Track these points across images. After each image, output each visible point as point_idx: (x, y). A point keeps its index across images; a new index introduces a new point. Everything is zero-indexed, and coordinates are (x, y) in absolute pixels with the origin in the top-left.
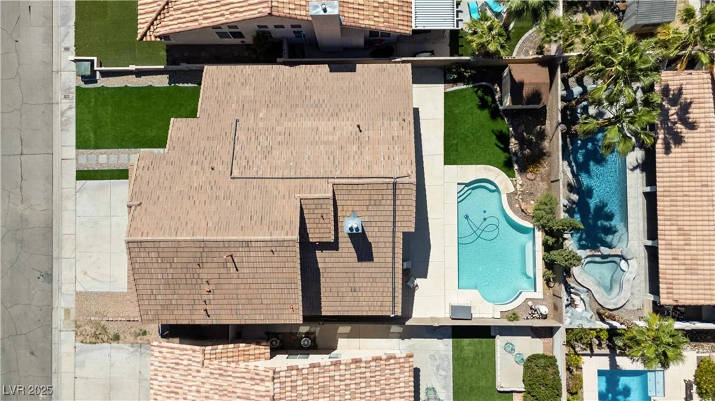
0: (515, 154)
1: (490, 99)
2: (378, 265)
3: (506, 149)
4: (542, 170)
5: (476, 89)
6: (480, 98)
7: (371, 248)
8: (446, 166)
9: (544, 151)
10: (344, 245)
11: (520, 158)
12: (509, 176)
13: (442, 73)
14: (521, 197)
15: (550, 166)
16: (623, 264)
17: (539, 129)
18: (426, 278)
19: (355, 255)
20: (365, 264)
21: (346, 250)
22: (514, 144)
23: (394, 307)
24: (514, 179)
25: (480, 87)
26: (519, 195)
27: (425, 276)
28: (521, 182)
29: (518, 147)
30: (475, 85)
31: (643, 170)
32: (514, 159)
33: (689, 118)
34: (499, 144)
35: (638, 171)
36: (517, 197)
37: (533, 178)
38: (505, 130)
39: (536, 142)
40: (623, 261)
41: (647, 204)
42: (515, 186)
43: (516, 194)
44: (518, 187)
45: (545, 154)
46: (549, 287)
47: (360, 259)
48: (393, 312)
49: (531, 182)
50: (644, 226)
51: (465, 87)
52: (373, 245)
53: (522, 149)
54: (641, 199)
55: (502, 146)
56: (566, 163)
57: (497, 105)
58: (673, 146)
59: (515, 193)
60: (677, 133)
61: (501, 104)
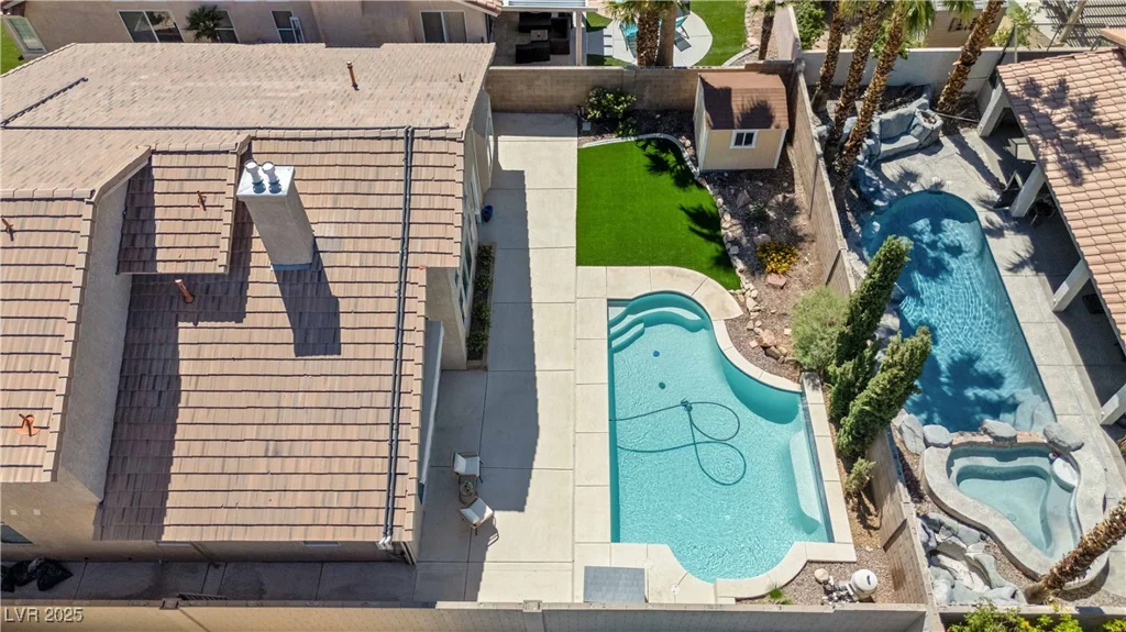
0: (735, 242)
1: (671, 158)
2: (354, 367)
3: (715, 237)
4: (800, 268)
5: (641, 144)
6: (649, 156)
7: (337, 314)
8: (580, 267)
9: (799, 234)
10: (261, 305)
11: (748, 249)
12: (727, 287)
13: (574, 123)
14: (759, 323)
15: (818, 259)
16: (1060, 468)
17: (781, 200)
18: (521, 509)
19: (289, 335)
20: (314, 364)
21: (265, 320)
22: (730, 227)
23: (391, 510)
24: (738, 291)
25: (649, 141)
26: (755, 320)
27: (519, 506)
28: (754, 294)
29: (739, 231)
30: (641, 137)
31: (1038, 270)
32: (734, 250)
33: (1101, 121)
34: (698, 228)
35: (1027, 271)
36: (750, 325)
37: (781, 282)
38: (707, 206)
39: (780, 221)
40: (1059, 462)
41: (1073, 335)
42: (743, 305)
43: (748, 319)
44: (751, 304)
45: (802, 239)
46: (868, 527)
47: (303, 348)
48: (389, 529)
49: (779, 293)
50: (1083, 382)
51: (620, 140)
52: (343, 305)
53: (748, 233)
54: (1055, 326)
55: (705, 231)
56: (854, 256)
57: (687, 167)
58: (1085, 171)
59: (744, 319)
60: (1087, 147)
61: (696, 165)
